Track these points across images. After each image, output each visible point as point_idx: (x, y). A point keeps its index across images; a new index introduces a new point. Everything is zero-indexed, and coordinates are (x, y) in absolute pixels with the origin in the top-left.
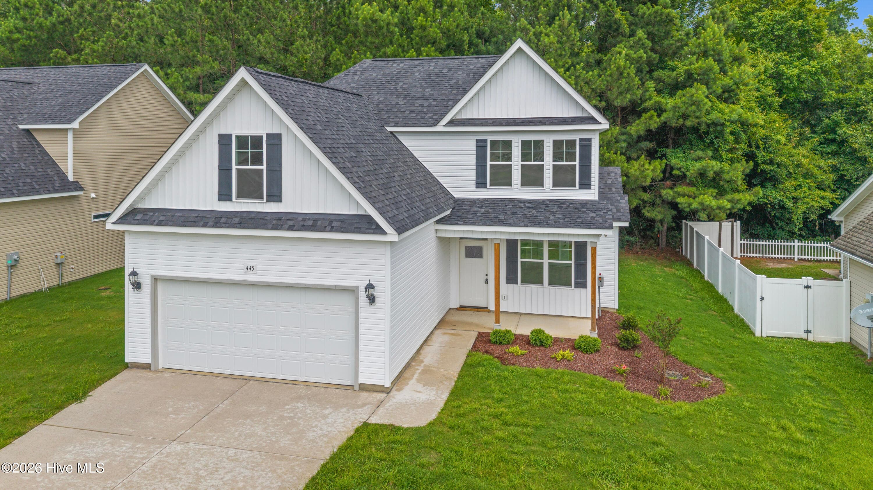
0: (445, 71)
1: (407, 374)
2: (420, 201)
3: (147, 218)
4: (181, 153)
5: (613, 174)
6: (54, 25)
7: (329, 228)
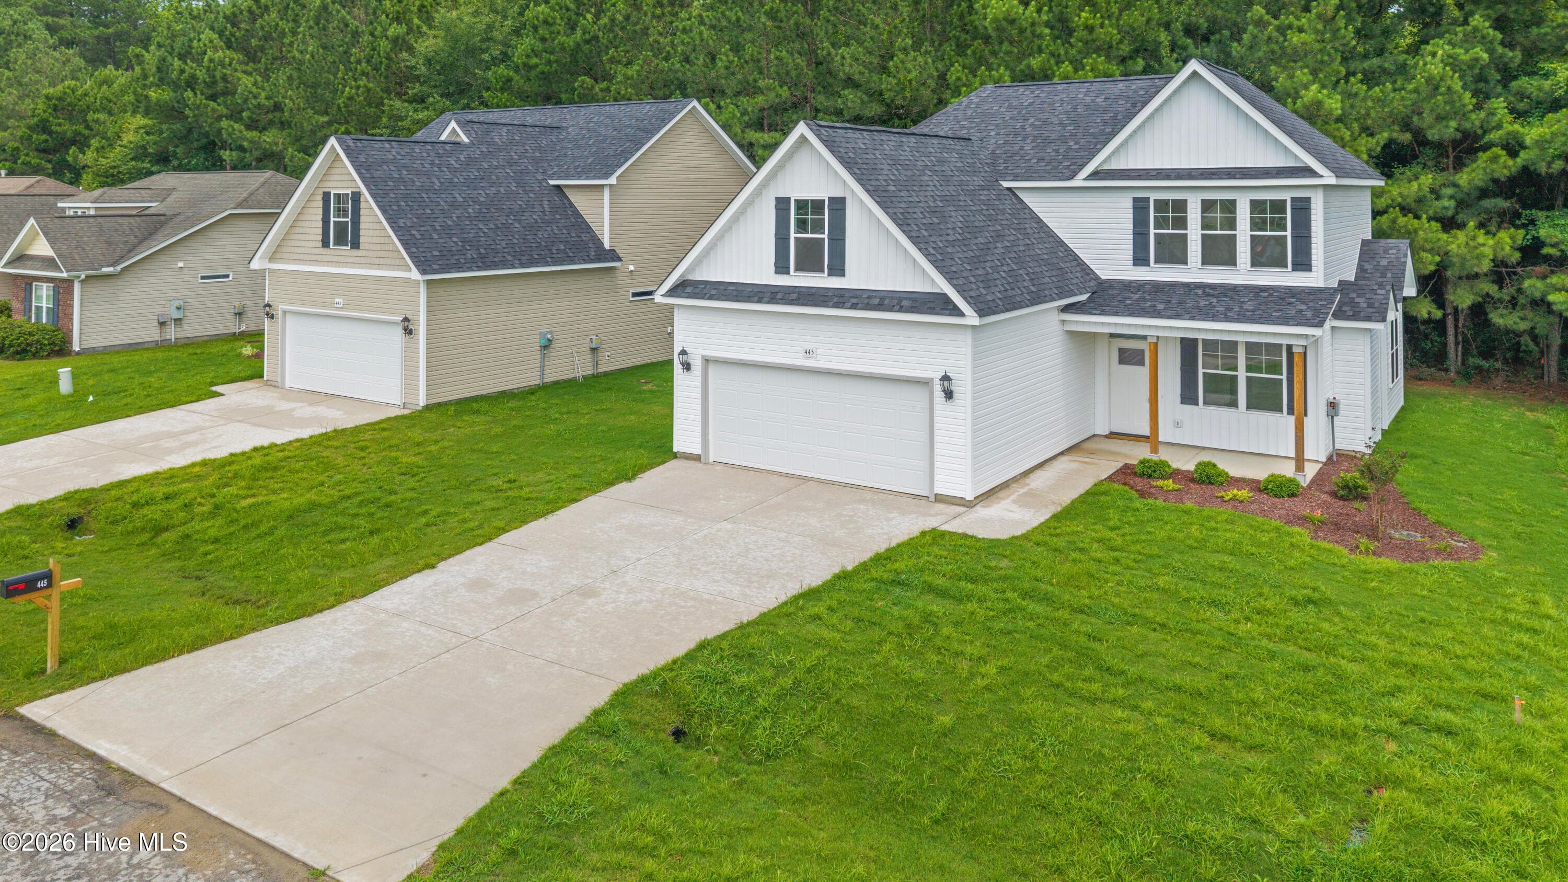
0: (1100, 100)
1: (1001, 494)
2: (1031, 280)
3: (697, 291)
4: (735, 219)
5: (1394, 251)
6: (578, 45)
7: (897, 307)
